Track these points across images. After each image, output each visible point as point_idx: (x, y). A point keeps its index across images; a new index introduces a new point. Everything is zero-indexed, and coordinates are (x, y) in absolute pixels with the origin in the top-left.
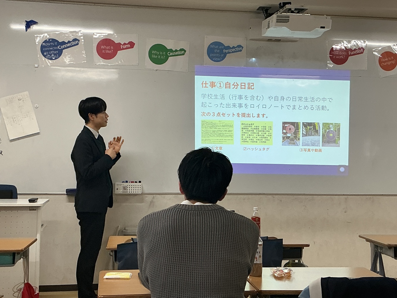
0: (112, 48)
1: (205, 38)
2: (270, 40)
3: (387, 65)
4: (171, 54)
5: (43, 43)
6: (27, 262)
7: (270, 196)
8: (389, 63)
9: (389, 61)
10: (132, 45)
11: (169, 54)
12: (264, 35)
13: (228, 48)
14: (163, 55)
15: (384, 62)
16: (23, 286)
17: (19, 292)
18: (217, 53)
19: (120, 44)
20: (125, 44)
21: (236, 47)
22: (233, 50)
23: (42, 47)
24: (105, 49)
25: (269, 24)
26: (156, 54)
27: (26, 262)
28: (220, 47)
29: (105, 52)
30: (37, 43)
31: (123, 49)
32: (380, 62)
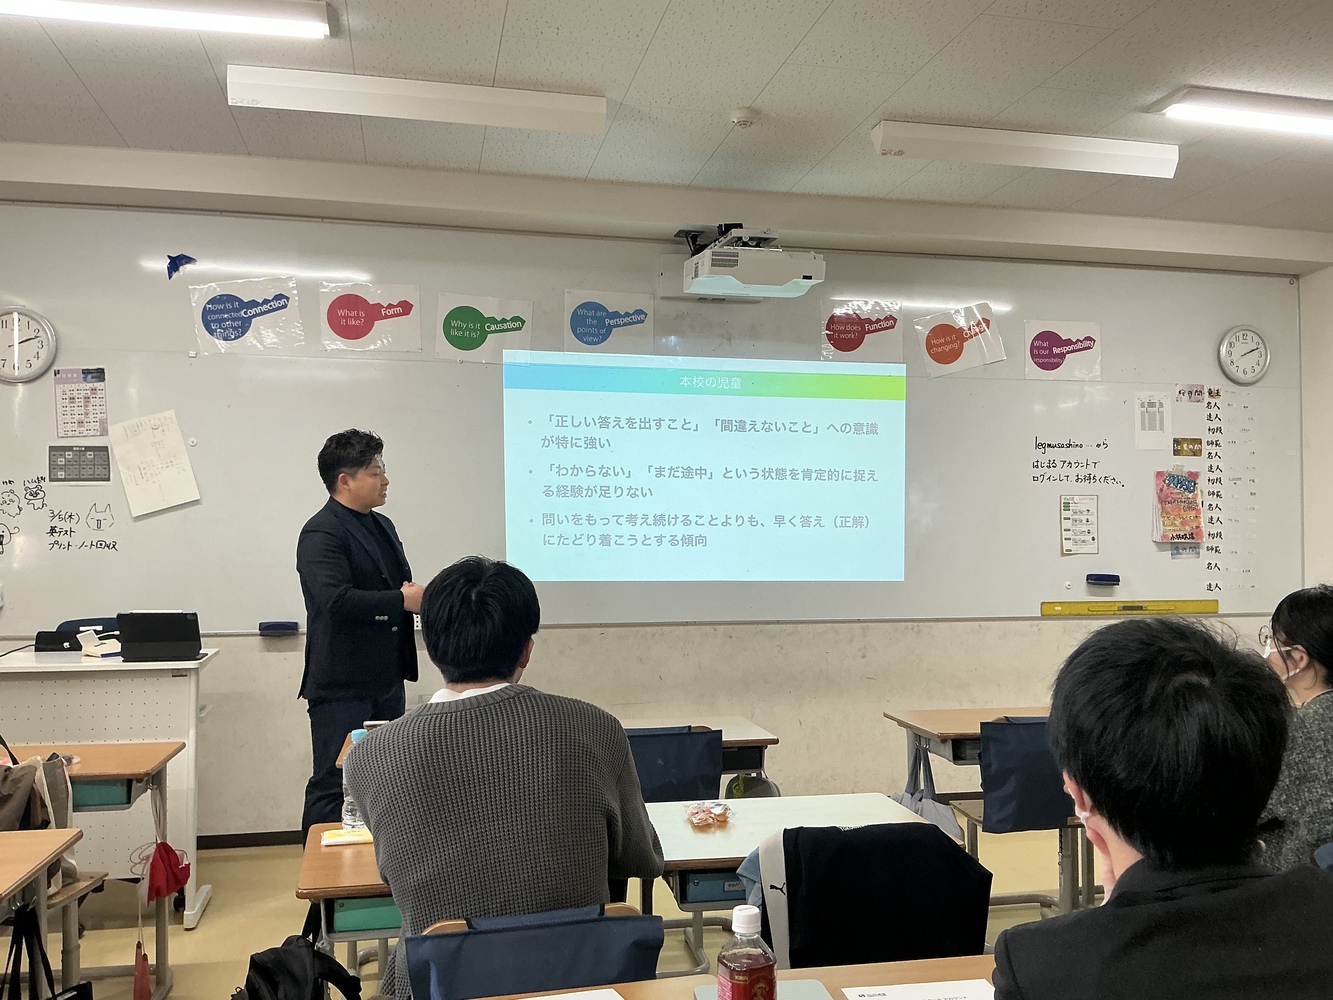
0: (362, 314)
1: (566, 295)
2: (702, 299)
3: (944, 351)
4: (493, 328)
5: (208, 303)
6: (161, 796)
7: (708, 628)
8: (947, 348)
9: (946, 343)
10: (406, 308)
11: (489, 327)
12: (688, 291)
13: (616, 315)
14: (475, 330)
15: (938, 346)
16: (152, 850)
17: (145, 864)
18: (591, 326)
19: (379, 306)
20: (390, 306)
21: (633, 314)
22: (627, 320)
23: (205, 313)
24: (346, 317)
25: (697, 267)
26: (459, 329)
27: (158, 798)
28: (598, 314)
29: (346, 322)
30: (194, 305)
31: (387, 317)
32: (929, 346)
